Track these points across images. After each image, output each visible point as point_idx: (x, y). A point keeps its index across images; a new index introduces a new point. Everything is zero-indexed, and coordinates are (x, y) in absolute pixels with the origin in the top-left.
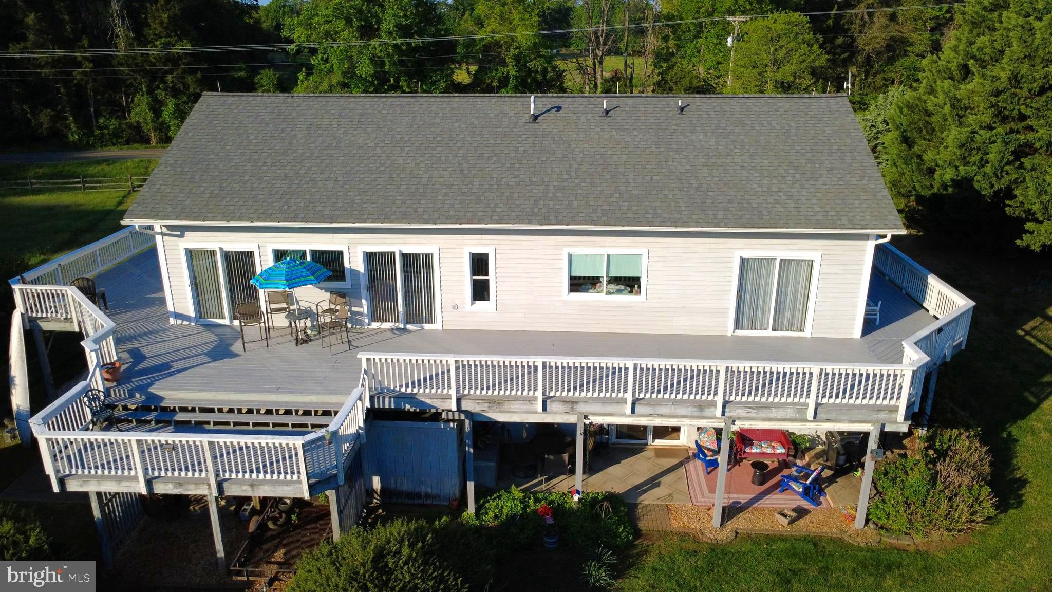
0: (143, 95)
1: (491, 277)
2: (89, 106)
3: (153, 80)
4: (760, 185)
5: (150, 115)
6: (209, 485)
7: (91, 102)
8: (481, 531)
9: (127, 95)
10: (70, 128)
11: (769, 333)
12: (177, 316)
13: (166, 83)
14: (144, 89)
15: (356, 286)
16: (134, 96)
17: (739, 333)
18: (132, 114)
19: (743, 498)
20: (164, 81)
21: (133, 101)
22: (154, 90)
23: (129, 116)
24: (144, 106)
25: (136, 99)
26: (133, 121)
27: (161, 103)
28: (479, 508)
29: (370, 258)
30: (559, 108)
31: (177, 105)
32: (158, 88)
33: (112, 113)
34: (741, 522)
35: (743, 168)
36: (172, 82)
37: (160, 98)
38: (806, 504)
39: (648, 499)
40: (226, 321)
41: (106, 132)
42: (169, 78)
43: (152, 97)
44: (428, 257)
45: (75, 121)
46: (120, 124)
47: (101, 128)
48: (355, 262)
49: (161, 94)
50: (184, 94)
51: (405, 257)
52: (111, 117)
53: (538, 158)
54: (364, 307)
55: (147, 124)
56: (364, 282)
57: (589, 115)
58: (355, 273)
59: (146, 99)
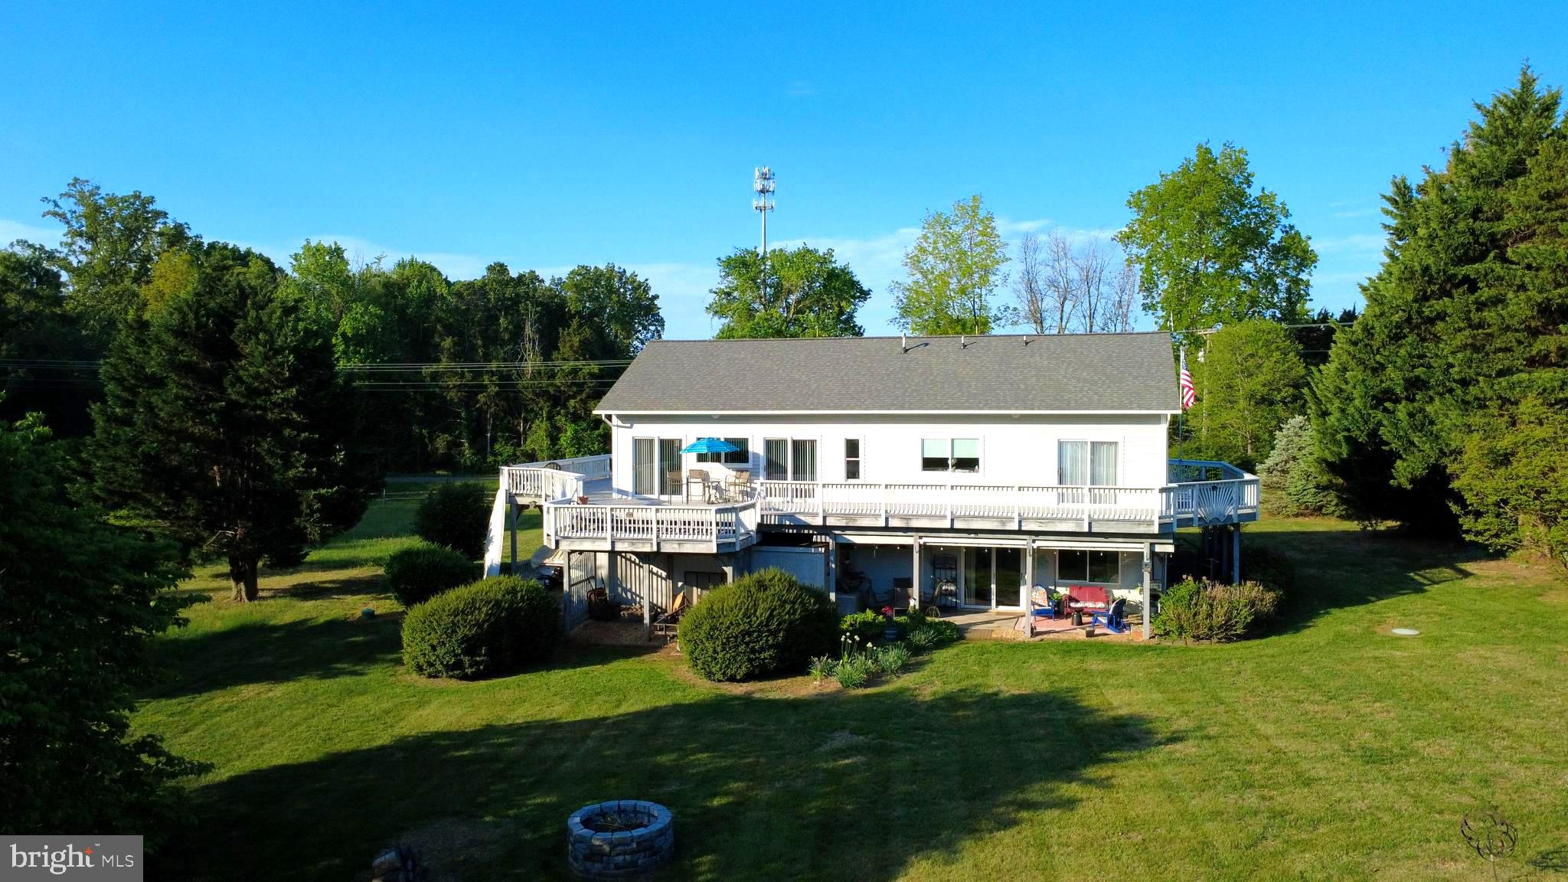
0: (542, 421)
1: (861, 459)
2: (486, 432)
3: (554, 406)
4: (1075, 387)
5: (546, 442)
6: (652, 544)
7: (489, 428)
9: (526, 421)
10: (464, 455)
12: (620, 492)
13: (568, 408)
14: (544, 415)
15: (756, 466)
16: (532, 423)
18: (528, 442)
19: (1059, 629)
20: (565, 407)
21: (530, 427)
22: (554, 416)
23: (524, 444)
24: (542, 433)
25: (534, 426)
26: (527, 448)
27: (559, 430)
29: (770, 444)
30: (927, 344)
31: (576, 431)
32: (559, 413)
33: (507, 440)
35: (1065, 377)
36: (575, 407)
37: (559, 424)
39: (978, 627)
40: (655, 496)
41: (500, 458)
42: (572, 402)
43: (551, 424)
44: (813, 442)
45: (471, 447)
46: (515, 450)
47: (495, 455)
48: (756, 447)
49: (560, 420)
50: (585, 420)
51: (795, 443)
52: (506, 444)
53: (904, 374)
55: (542, 451)
56: (763, 463)
57: (950, 349)
58: (756, 455)
59: (545, 425)
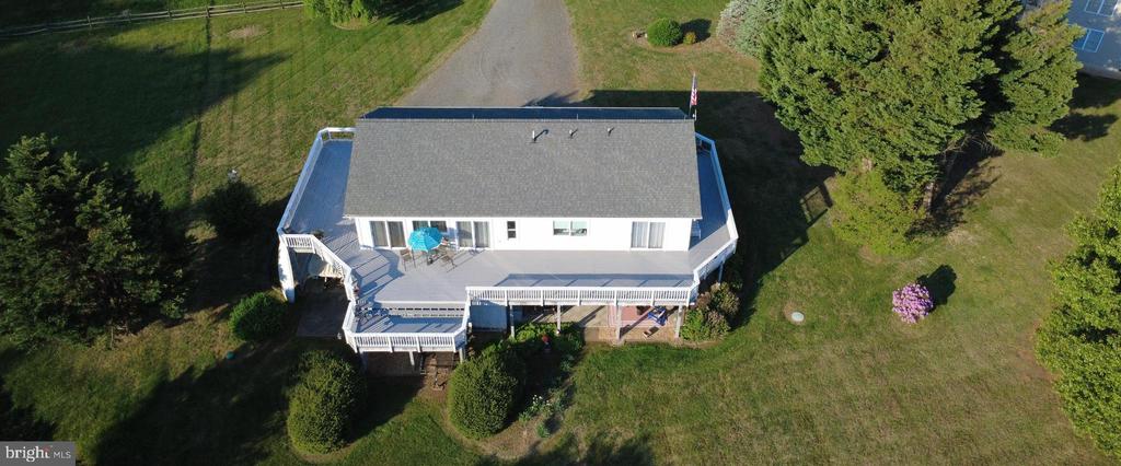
1: (517, 230)
8: (519, 344)
11: (647, 249)
12: (365, 247)
15: (452, 234)
17: (633, 249)
19: (631, 323)
28: (516, 334)
29: (459, 224)
30: (547, 131)
34: (628, 337)
38: (658, 326)
39: (589, 325)
40: (388, 248)
44: (487, 224)
48: (452, 226)
51: (476, 224)
53: (537, 170)
54: (456, 242)
56: (456, 233)
57: (563, 137)
58: (452, 230)
